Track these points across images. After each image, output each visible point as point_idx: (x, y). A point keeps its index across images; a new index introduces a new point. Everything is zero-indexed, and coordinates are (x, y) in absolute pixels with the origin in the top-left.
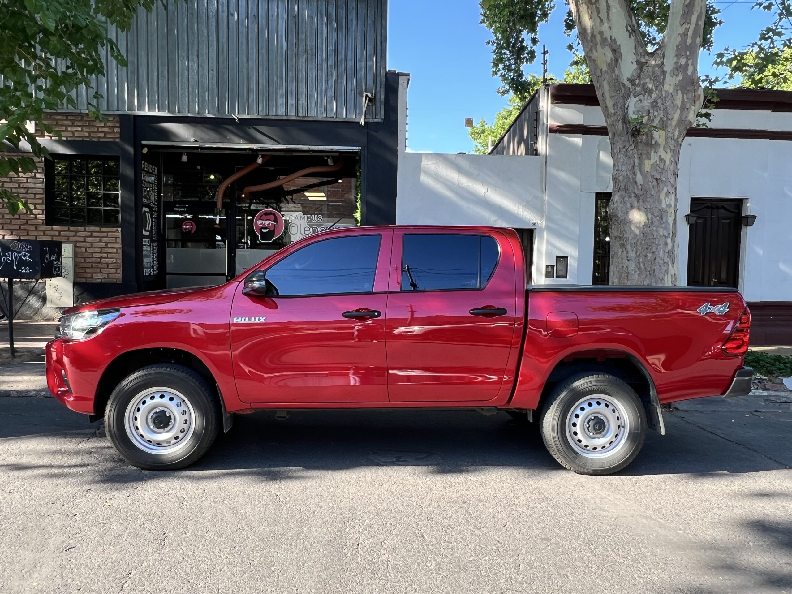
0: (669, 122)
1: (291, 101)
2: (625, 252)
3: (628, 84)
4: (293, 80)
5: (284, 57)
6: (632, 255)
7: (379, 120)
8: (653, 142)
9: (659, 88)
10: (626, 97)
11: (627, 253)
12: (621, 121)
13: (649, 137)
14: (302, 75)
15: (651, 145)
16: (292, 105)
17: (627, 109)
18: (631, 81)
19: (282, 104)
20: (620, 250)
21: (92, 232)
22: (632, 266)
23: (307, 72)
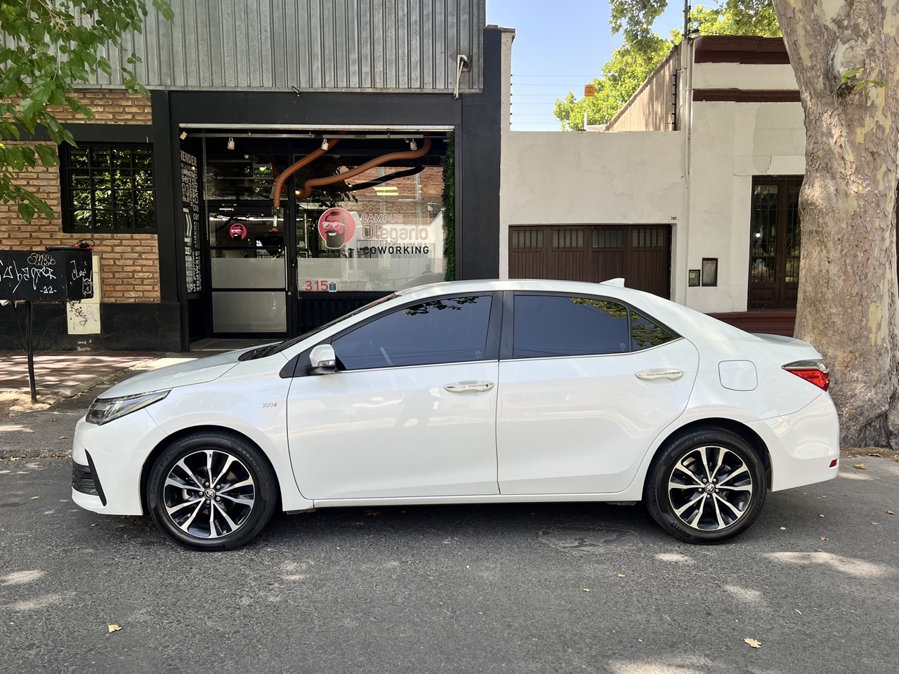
0: (890, 75)
1: (366, 69)
2: (824, 251)
3: (833, 26)
4: (367, 42)
5: (355, 12)
6: (834, 254)
7: (478, 91)
8: (869, 104)
9: (876, 31)
10: (831, 44)
12: (821, 77)
13: (864, 97)
14: (378, 34)
15: (865, 107)
16: (366, 73)
17: (832, 59)
18: (838, 22)
19: (354, 73)
20: (818, 249)
21: (121, 240)
22: (834, 269)
23: (384, 31)
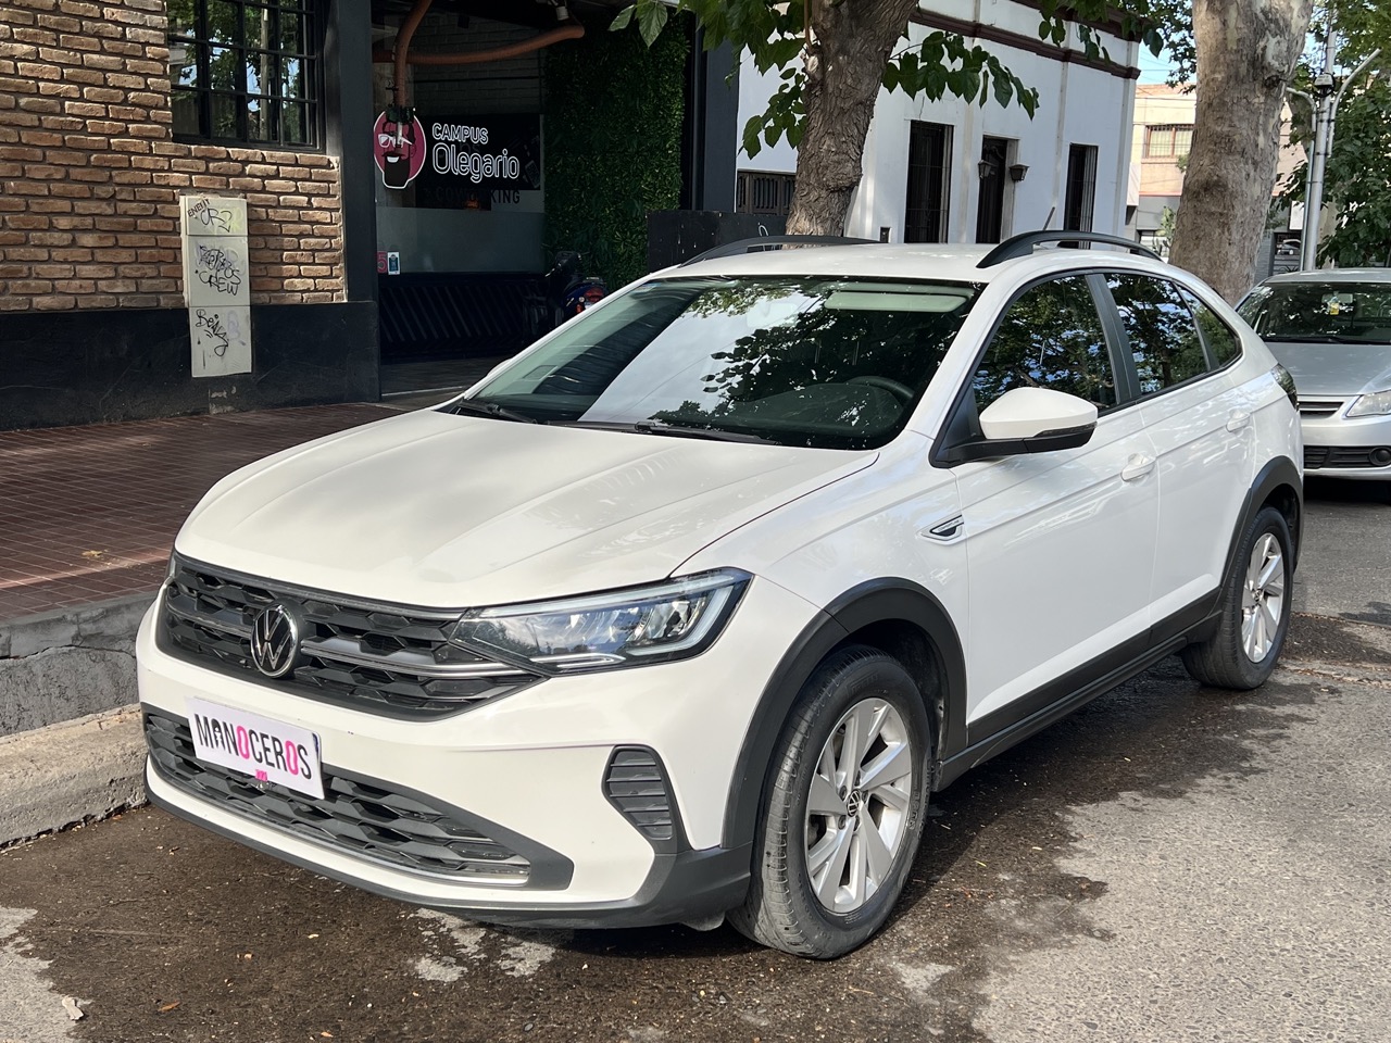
2: (1226, 233)
3: (1261, 16)
10: (1258, 35)
11: (1230, 235)
12: (1246, 63)
17: (1263, 50)
20: (1218, 231)
21: (279, 166)
